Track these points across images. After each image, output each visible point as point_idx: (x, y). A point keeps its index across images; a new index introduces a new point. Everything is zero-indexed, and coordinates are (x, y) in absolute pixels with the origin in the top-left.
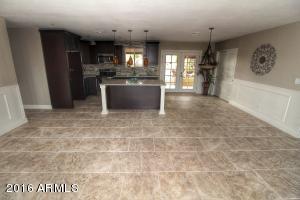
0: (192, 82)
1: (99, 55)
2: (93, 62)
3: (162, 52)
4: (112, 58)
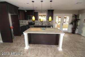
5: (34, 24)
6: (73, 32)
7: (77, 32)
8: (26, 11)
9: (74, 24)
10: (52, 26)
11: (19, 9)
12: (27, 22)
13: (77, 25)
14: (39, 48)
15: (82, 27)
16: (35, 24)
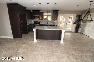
0: (71, 27)
1: (34, 16)
2: (32, 18)
3: (59, 15)
4: (39, 17)
5: (39, 23)
6: (76, 31)
7: (79, 31)
8: (32, 11)
9: (77, 24)
10: (57, 25)
11: (26, 9)
12: (33, 21)
13: (80, 25)
14: (45, 42)
15: (84, 27)
16: (41, 23)
